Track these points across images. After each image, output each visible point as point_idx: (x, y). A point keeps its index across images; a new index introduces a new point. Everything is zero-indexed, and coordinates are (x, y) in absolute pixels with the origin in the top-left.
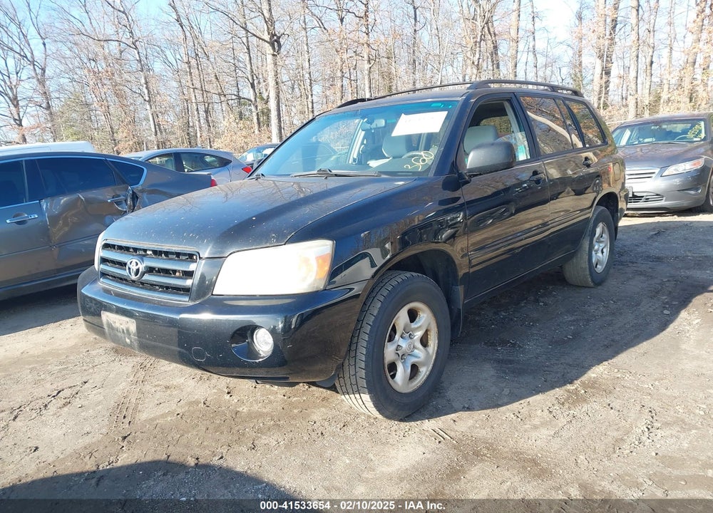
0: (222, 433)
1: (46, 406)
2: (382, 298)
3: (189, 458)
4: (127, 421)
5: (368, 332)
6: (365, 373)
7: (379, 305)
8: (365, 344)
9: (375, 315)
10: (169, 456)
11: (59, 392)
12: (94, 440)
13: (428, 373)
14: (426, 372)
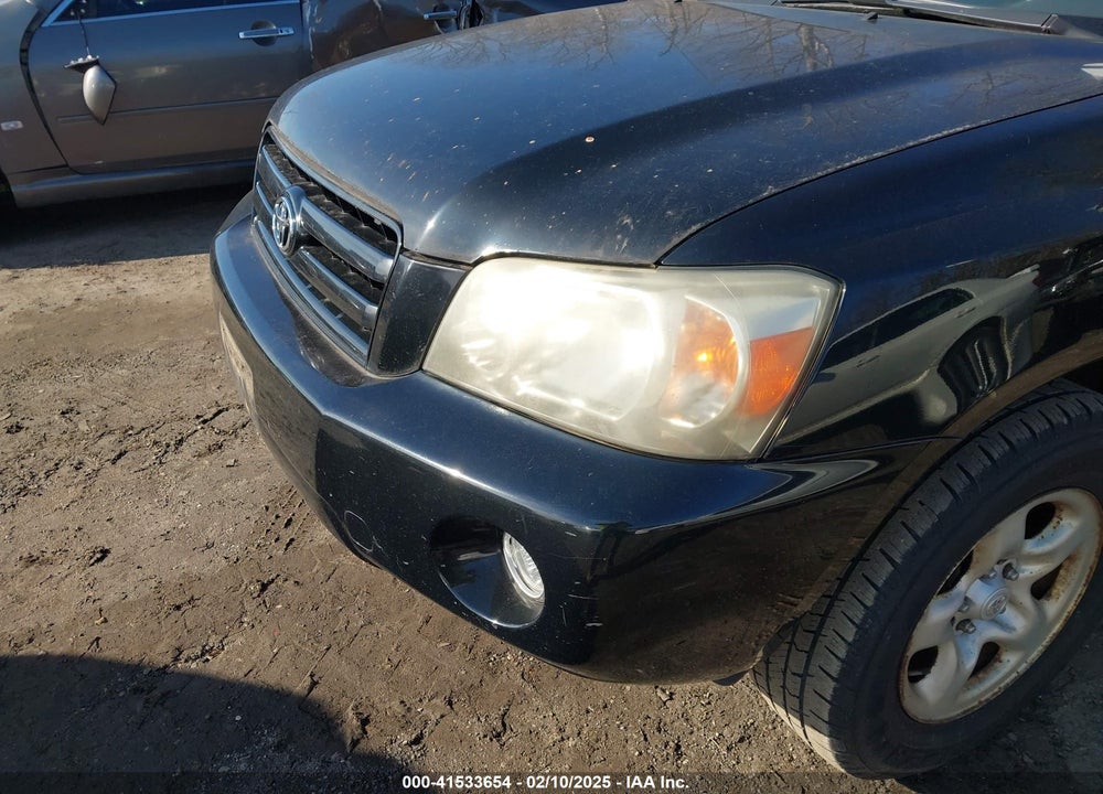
0: (451, 648)
1: (180, 442)
2: (959, 484)
3: (350, 713)
4: (286, 535)
5: (880, 583)
6: (835, 690)
7: (943, 503)
8: (858, 614)
9: (920, 533)
10: (314, 684)
11: (220, 412)
12: (207, 570)
13: (1023, 668)
14: (1019, 664)
